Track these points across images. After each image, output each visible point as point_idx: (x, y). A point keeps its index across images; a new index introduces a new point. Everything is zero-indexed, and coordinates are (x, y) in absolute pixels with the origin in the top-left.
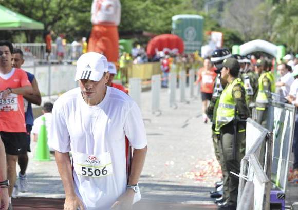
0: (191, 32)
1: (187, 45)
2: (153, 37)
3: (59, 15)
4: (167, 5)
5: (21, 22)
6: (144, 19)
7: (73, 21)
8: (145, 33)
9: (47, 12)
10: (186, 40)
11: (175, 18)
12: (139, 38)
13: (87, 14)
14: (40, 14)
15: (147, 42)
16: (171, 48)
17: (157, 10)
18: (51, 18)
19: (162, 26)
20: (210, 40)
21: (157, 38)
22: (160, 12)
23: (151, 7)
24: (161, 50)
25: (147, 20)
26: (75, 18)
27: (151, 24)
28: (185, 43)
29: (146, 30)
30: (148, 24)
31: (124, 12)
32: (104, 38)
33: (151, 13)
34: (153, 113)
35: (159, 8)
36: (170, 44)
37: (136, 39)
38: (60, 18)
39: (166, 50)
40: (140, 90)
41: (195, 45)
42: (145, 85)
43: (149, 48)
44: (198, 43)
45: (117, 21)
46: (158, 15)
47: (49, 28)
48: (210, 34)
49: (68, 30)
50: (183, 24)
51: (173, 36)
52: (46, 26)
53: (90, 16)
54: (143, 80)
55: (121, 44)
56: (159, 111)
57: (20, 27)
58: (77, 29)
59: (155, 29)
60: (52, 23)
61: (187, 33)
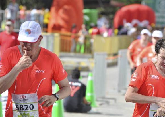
1: (159, 17)
2: (121, 7)
8: (113, 3)
10: (158, 11)
12: (105, 8)
15: (114, 13)
16: (141, 20)
21: (124, 9)
24: (129, 21)
28: (157, 14)
32: (66, 7)
34: (119, 91)
36: (140, 15)
37: (102, 9)
40: (106, 65)
42: (111, 60)
43: (117, 20)
54: (109, 55)
55: (86, 14)
61: (159, 3)
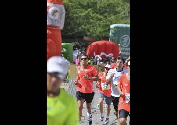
4: (106, 14)
6: (85, 25)
11: (112, 26)
17: (97, 18)
19: (100, 32)
22: (100, 20)
23: (92, 15)
24: (98, 54)
25: (88, 26)
27: (91, 31)
29: (86, 36)
30: (88, 30)
31: (67, 18)
35: (100, 17)
36: (106, 49)
39: (102, 54)
43: (88, 53)
46: (98, 23)
51: (109, 42)
55: (64, 47)
59: (94, 35)
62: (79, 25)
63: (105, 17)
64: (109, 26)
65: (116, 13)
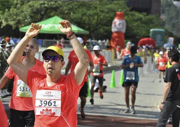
0: (159, 37)
1: (157, 43)
3: (96, 28)
5: (78, 31)
6: (136, 30)
7: (103, 30)
8: (137, 37)
9: (91, 26)
11: (151, 30)
13: (109, 28)
14: (87, 27)
16: (149, 45)
18: (92, 29)
19: (145, 34)
20: (168, 41)
22: (144, 27)
23: (140, 25)
24: (144, 45)
25: (138, 31)
26: (104, 29)
27: (140, 33)
30: (138, 33)
31: (127, 27)
33: (140, 28)
35: (144, 25)
38: (97, 29)
41: (161, 43)
44: (162, 42)
45: (124, 31)
46: (143, 29)
47: (92, 33)
48: (168, 38)
49: (100, 35)
50: (155, 33)
51: (150, 39)
52: (90, 33)
53: (111, 29)
56: (143, 74)
57: (78, 33)
58: (105, 34)
59: (142, 35)
60: (93, 31)
61: (157, 37)
62: (133, 30)
63: (147, 26)
64: (149, 30)
65: (153, 23)
